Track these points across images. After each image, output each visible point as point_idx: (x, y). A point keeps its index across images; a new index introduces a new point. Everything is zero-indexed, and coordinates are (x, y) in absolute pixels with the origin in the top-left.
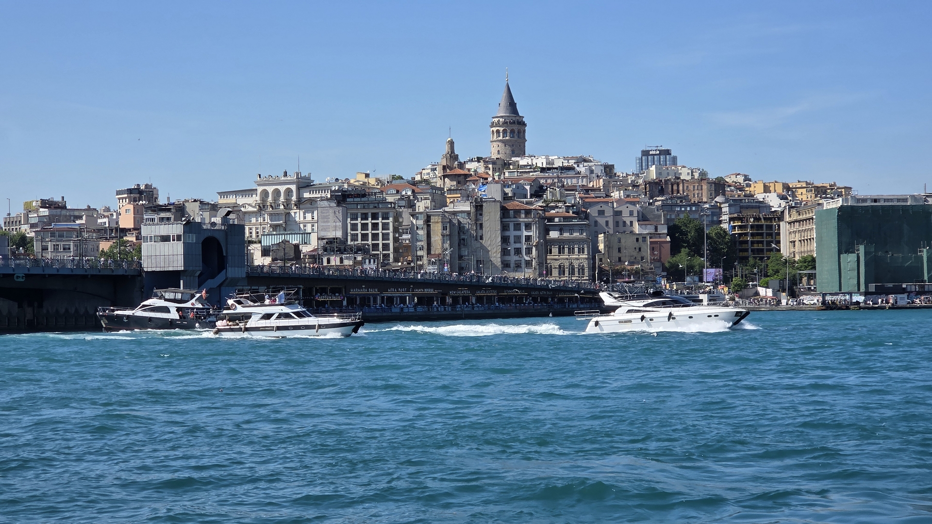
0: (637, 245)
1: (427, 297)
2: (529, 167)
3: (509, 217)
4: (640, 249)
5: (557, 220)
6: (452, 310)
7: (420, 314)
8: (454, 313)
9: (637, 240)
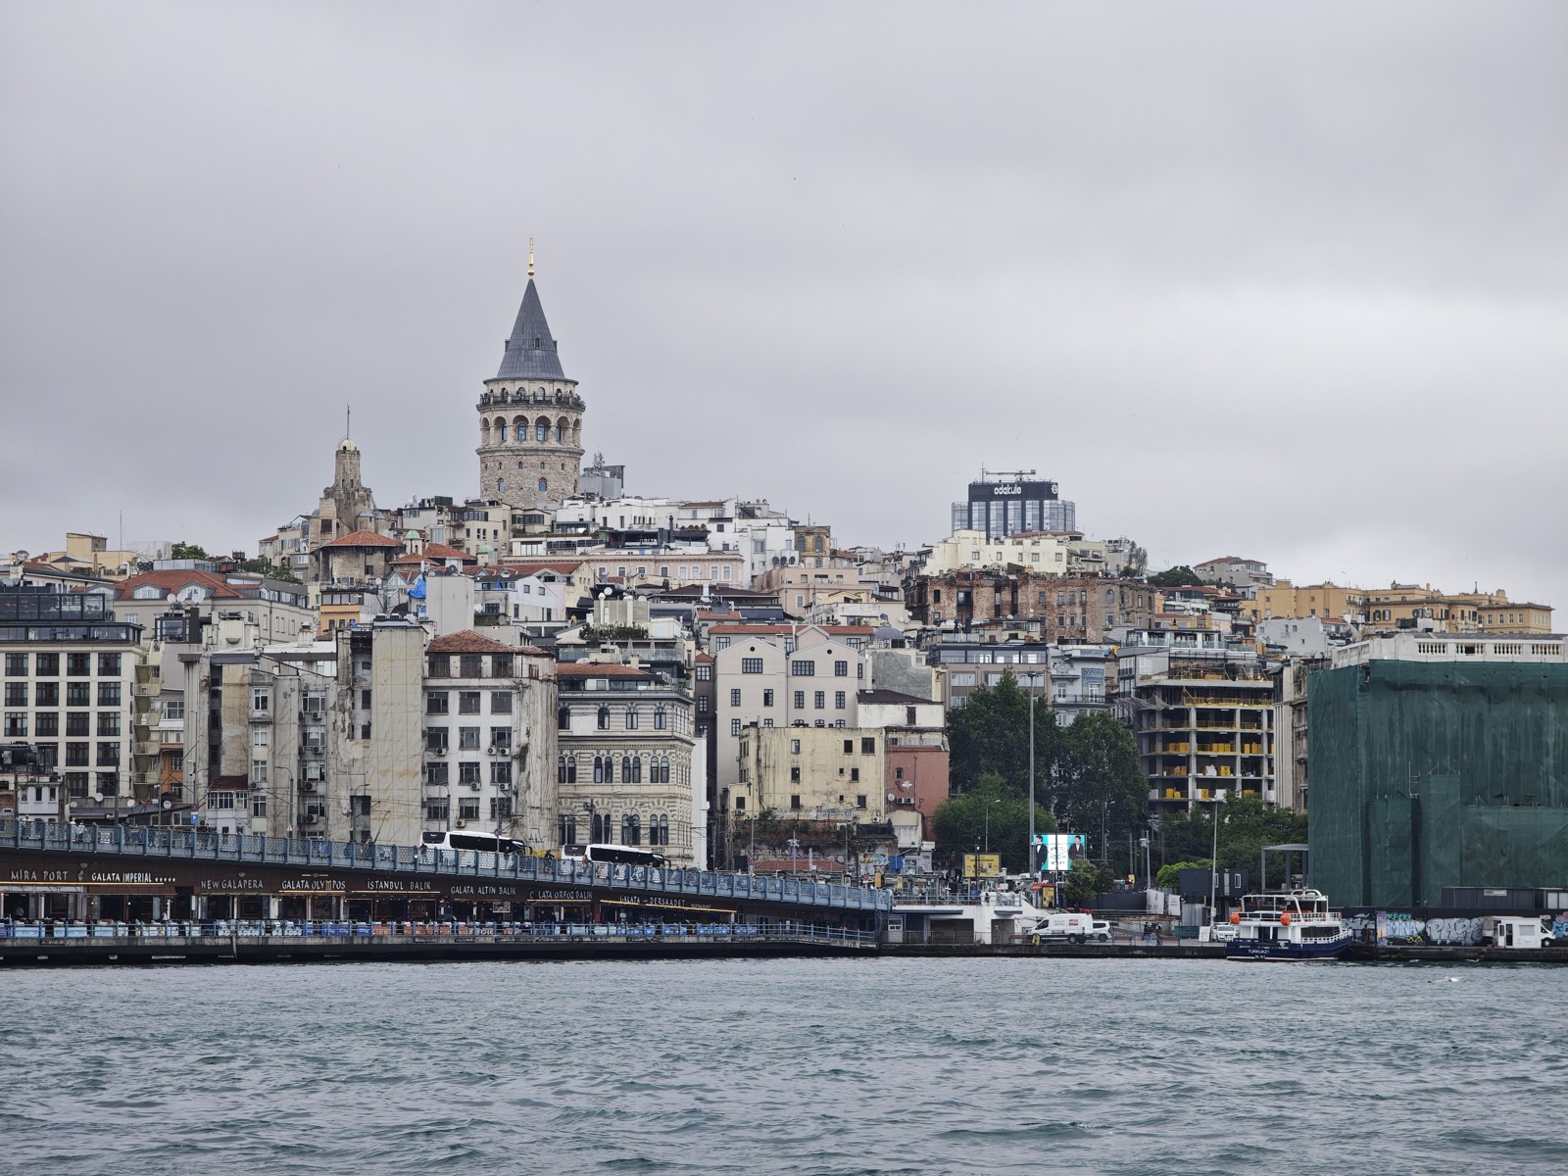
0: (848, 762)
1: (131, 898)
2: (581, 530)
3: (448, 676)
4: (855, 774)
5: (591, 684)
6: (205, 935)
7: (101, 943)
8: (208, 942)
9: (848, 747)
